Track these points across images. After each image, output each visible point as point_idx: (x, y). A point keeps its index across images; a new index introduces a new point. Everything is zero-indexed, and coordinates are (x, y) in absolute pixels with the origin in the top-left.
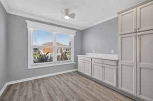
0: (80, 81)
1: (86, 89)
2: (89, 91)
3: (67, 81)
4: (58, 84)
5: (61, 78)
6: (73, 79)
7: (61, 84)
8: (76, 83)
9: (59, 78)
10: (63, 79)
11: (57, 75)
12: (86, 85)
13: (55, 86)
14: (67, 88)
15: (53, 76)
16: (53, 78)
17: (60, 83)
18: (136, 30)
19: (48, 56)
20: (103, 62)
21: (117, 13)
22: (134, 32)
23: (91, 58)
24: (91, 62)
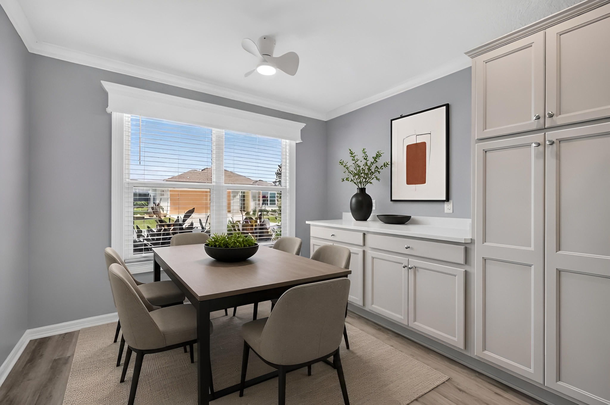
18: (542, 120)
19: (192, 224)
20: (412, 249)
21: (466, 53)
22: (534, 127)
23: (364, 234)
24: (364, 248)
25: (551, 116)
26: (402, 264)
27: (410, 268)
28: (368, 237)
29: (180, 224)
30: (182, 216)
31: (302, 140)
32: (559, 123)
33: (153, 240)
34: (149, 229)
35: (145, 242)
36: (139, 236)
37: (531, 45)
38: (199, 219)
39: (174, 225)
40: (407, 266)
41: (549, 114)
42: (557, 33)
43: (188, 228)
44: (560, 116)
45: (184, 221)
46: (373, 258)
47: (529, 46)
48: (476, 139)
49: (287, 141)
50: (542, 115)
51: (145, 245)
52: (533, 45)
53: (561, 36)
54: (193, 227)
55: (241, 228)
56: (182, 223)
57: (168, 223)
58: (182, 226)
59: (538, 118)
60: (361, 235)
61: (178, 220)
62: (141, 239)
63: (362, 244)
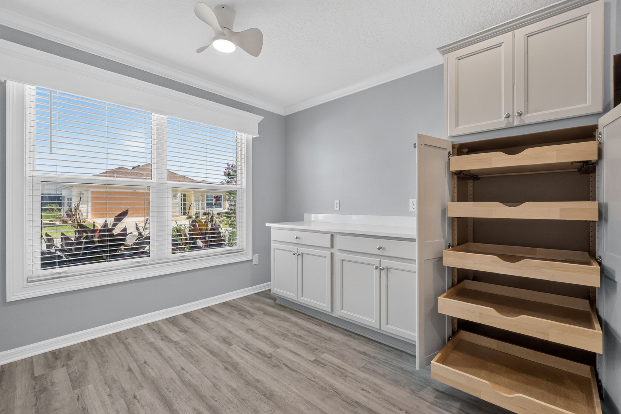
0: (284, 336)
1: (318, 371)
2: (330, 380)
3: (224, 341)
4: (180, 361)
5: (195, 329)
6: (250, 331)
7: (196, 362)
8: (268, 349)
9: (185, 331)
10: (203, 335)
11: (172, 321)
12: (313, 350)
13: (170, 373)
14: (226, 377)
15: (152, 327)
16: (152, 337)
17: (190, 356)
18: (511, 119)
19: (125, 229)
20: (384, 249)
21: (439, 49)
22: (503, 126)
23: (332, 236)
24: (333, 251)
25: (520, 115)
26: (374, 265)
27: (381, 269)
28: (337, 238)
29: (109, 229)
30: (111, 220)
31: (259, 134)
32: (527, 121)
33: (70, 250)
34: (65, 238)
35: (59, 253)
36: (49, 246)
37: (501, 44)
38: (135, 223)
39: (101, 231)
40: (379, 267)
41: (518, 113)
42: (525, 35)
43: (118, 235)
44: (527, 115)
45: (114, 225)
46: (342, 261)
47: (499, 45)
48: (448, 136)
49: (243, 135)
50: (511, 113)
51: (60, 257)
52: (503, 44)
53: (528, 38)
54: (126, 233)
55: (187, 232)
56: (111, 228)
57: (92, 228)
58: (112, 232)
59: (508, 117)
60: (329, 236)
61: (106, 225)
62: (53, 250)
63: (329, 245)
